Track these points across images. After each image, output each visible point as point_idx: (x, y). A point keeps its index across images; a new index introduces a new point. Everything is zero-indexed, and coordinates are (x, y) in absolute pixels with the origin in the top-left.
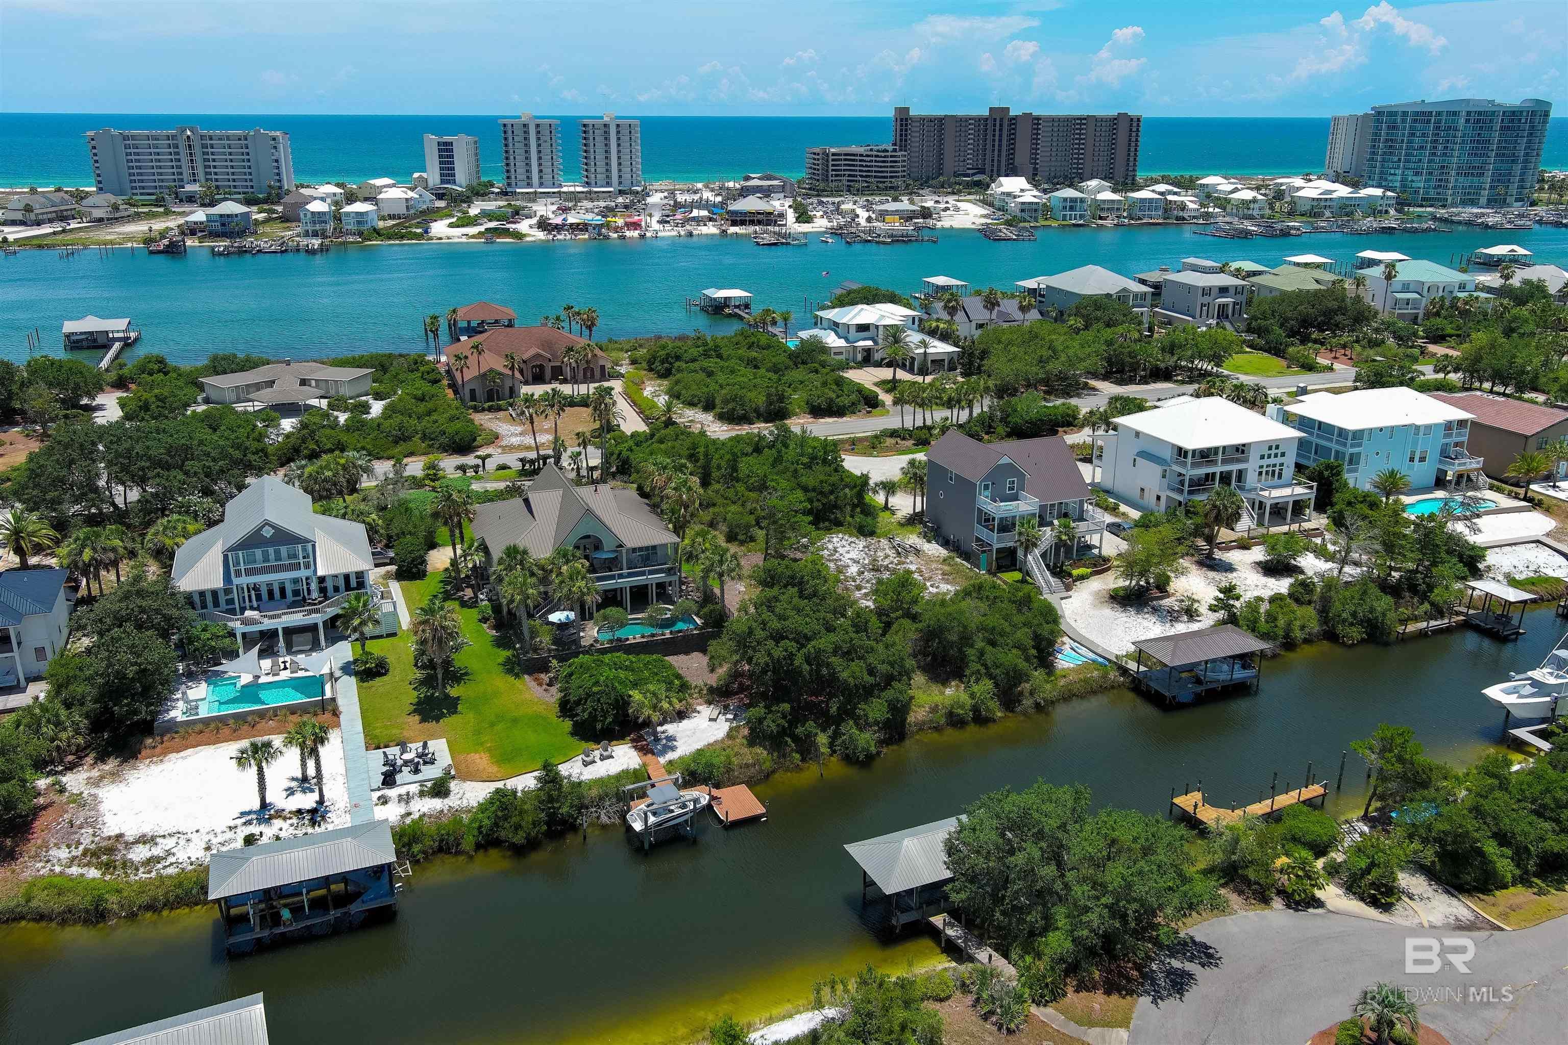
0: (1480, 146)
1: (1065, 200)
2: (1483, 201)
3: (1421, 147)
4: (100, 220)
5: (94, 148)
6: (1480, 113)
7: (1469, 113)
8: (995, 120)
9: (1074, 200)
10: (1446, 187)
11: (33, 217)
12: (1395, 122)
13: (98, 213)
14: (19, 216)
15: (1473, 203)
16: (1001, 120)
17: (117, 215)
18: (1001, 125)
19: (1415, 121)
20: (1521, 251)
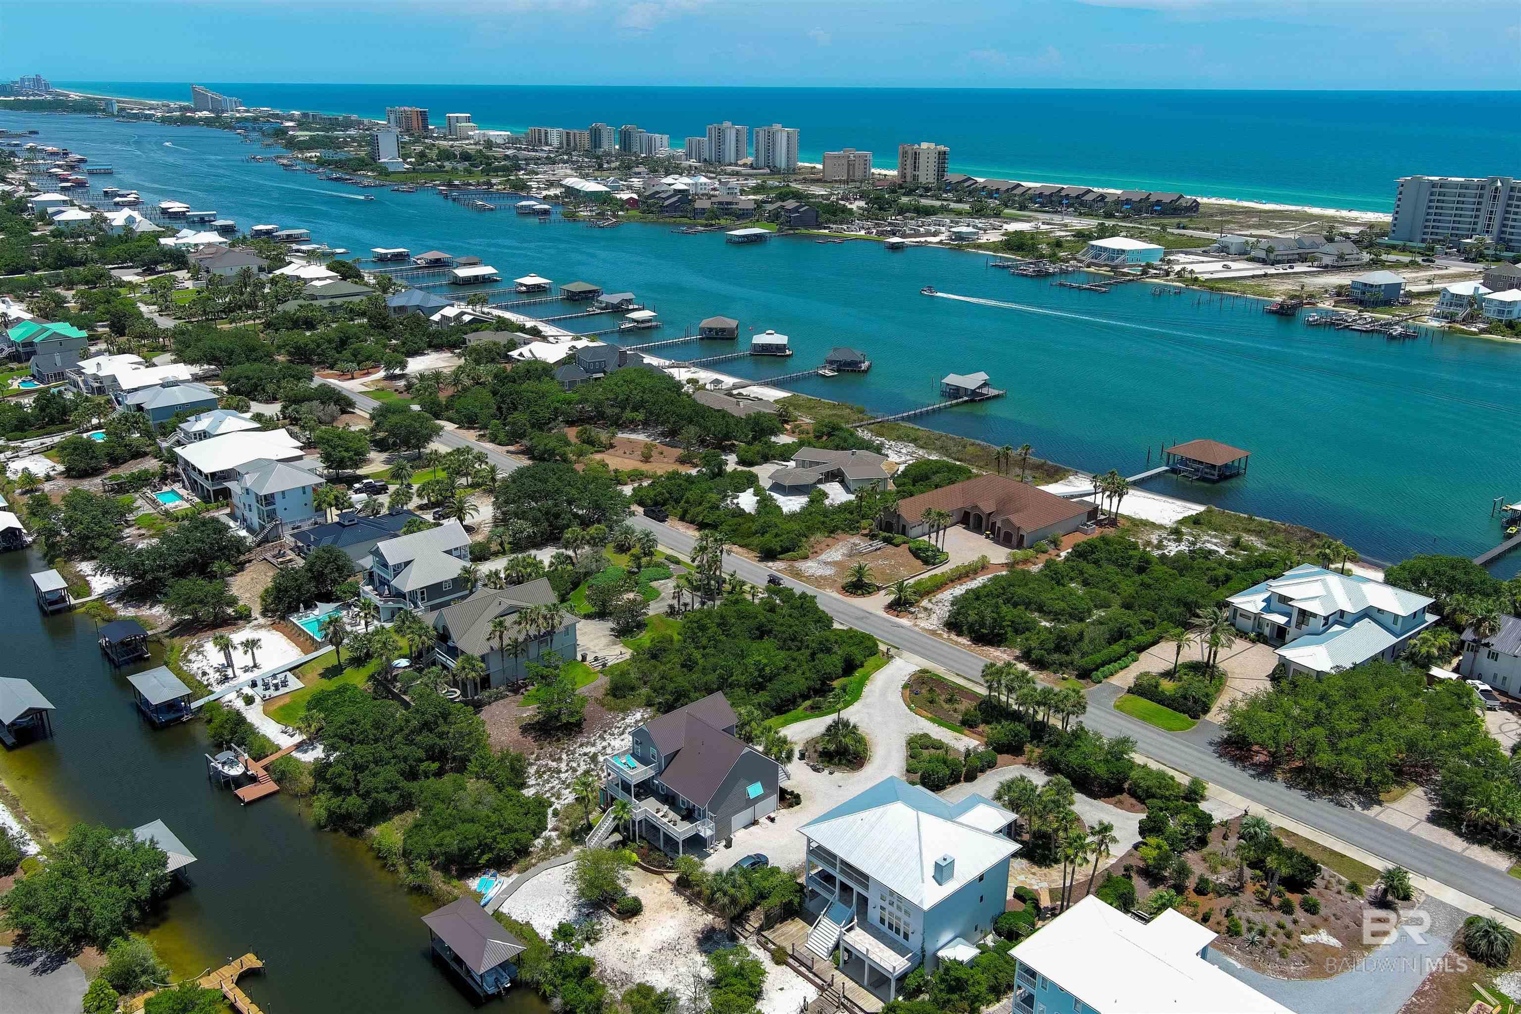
4: (1326, 266)
5: (1401, 193)
11: (1272, 256)
13: (1327, 260)
14: (1262, 254)
17: (1344, 263)
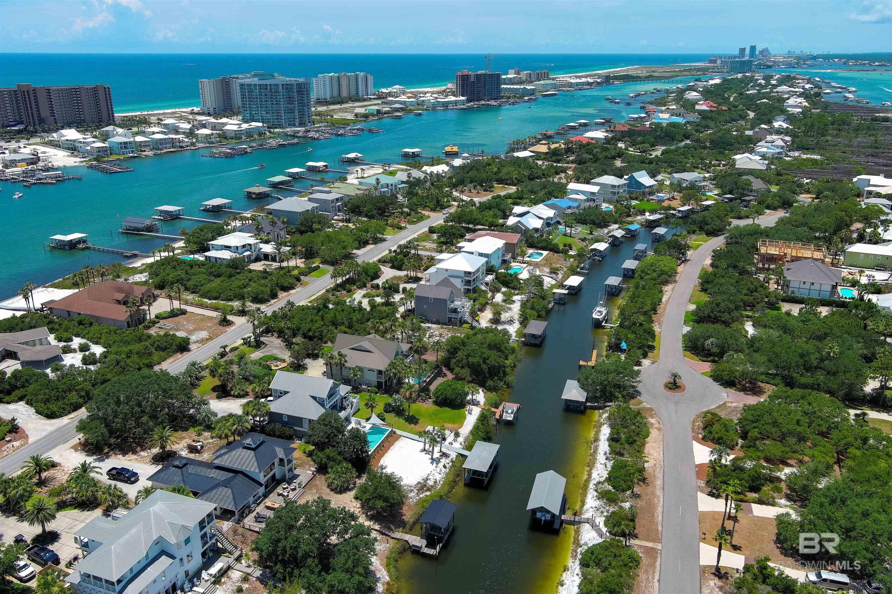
0: (290, 100)
1: (121, 143)
2: (297, 124)
3: (266, 101)
6: (287, 85)
7: (282, 85)
8: (24, 92)
9: (125, 143)
10: (281, 119)
12: (251, 89)
15: (294, 125)
16: (28, 91)
18: (28, 95)
19: (260, 88)
20: (359, 155)
